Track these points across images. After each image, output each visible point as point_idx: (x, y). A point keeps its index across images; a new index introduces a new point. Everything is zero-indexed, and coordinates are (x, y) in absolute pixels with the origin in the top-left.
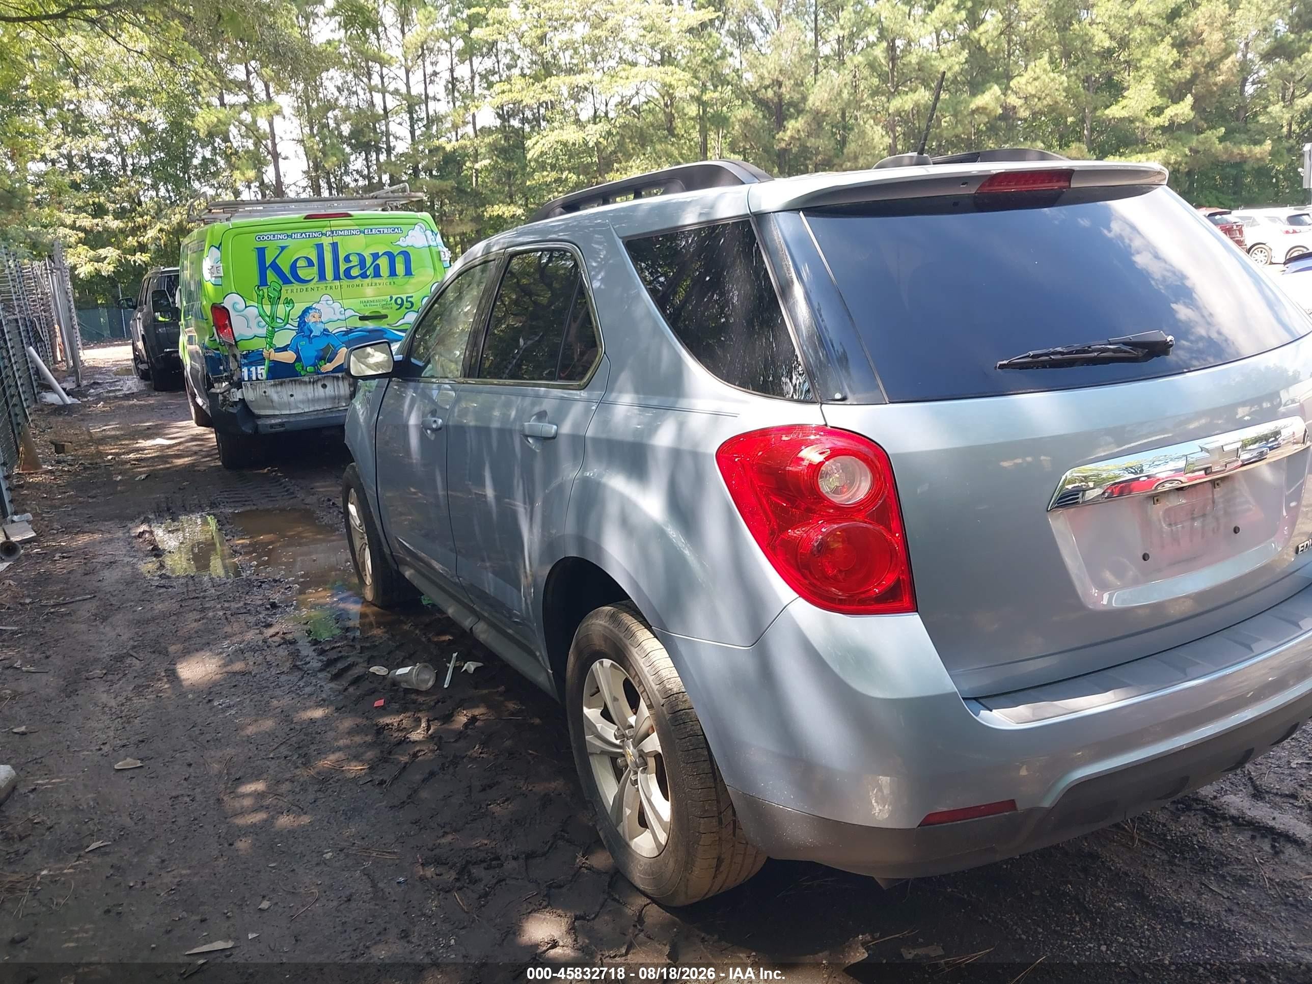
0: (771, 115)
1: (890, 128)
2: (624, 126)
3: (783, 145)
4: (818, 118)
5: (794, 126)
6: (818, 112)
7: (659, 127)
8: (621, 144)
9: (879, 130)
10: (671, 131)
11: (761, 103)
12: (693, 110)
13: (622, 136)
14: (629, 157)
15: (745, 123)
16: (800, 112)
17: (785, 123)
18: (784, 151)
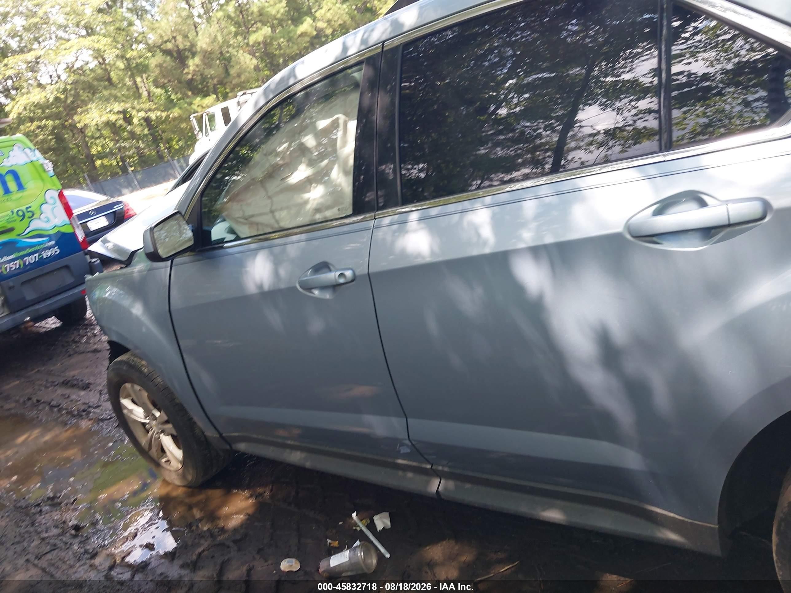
0: (176, 59)
1: (253, 54)
2: (75, 83)
3: (190, 76)
4: (207, 56)
5: (193, 63)
6: (206, 52)
7: (100, 79)
8: (77, 96)
9: (248, 57)
10: (109, 80)
11: (167, 52)
12: (121, 65)
13: (76, 89)
14: (85, 103)
15: (160, 66)
16: (194, 54)
17: (186, 62)
18: (192, 80)
